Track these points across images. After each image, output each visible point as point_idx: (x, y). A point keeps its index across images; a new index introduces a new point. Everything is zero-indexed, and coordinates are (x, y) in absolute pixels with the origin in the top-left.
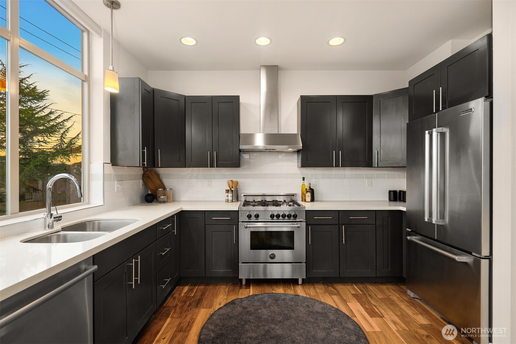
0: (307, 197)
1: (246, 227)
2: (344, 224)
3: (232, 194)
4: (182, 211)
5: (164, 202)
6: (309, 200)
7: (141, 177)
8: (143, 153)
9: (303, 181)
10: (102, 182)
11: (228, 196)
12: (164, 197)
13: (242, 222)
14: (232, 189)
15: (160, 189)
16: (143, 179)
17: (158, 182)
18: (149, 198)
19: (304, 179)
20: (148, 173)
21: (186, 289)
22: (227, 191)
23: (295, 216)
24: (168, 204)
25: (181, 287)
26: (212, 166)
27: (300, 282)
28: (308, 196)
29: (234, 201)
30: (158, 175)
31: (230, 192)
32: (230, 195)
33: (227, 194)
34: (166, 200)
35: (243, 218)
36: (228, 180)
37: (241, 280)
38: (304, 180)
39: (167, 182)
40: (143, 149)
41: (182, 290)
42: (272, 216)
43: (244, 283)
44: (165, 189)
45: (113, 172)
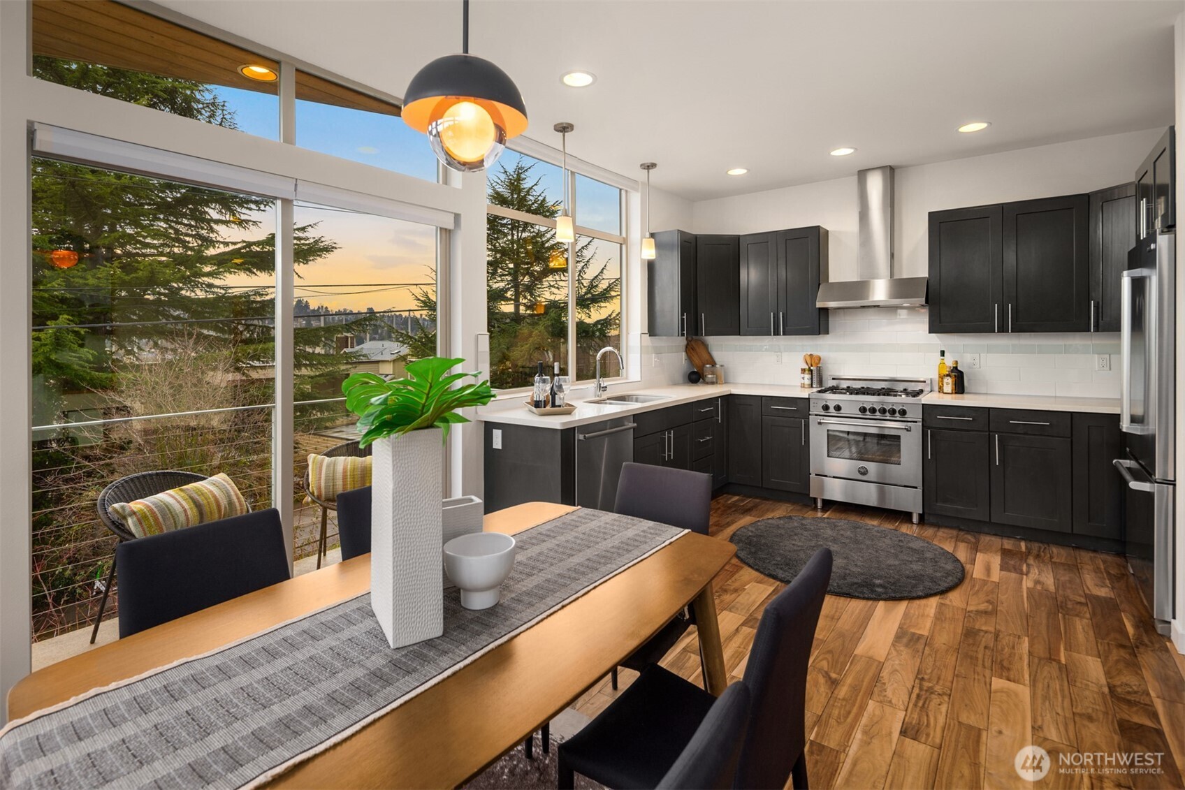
0: (945, 384)
1: (820, 423)
2: (997, 432)
3: (810, 376)
4: (731, 395)
5: (713, 383)
6: (950, 391)
7: (684, 348)
8: (683, 320)
9: (942, 358)
10: (639, 355)
11: (803, 378)
12: (712, 376)
13: (816, 415)
14: (812, 368)
15: (708, 366)
16: (686, 351)
17: (705, 356)
18: (694, 377)
19: (943, 353)
20: (693, 343)
21: (736, 498)
22: (803, 371)
23: (903, 413)
24: (718, 386)
25: (730, 496)
26: (777, 333)
27: (915, 519)
28: (948, 384)
29: (814, 386)
30: (706, 346)
31: (807, 372)
32: (807, 376)
33: (802, 375)
34: (715, 380)
35: (815, 409)
36: (805, 353)
37: (815, 500)
38: (943, 356)
39: (718, 355)
40: (682, 315)
41: (731, 498)
42: (863, 410)
43: (819, 505)
44: (714, 364)
45: (650, 344)
